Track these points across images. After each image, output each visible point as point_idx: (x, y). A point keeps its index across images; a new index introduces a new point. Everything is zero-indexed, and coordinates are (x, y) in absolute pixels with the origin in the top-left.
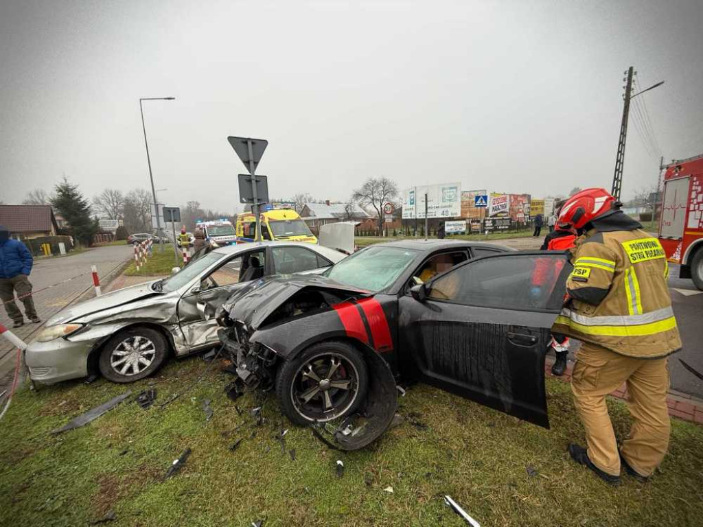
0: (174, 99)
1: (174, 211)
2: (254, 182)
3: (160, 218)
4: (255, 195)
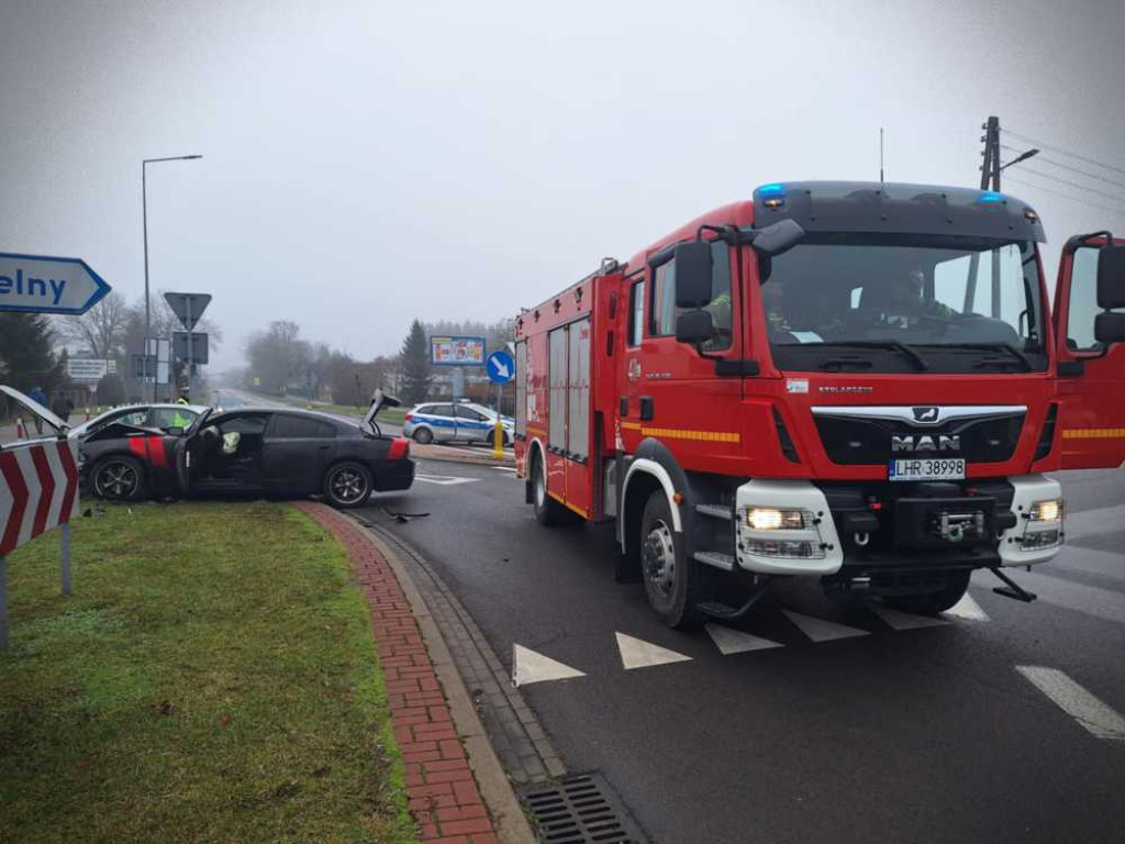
0: (200, 157)
2: (190, 342)
4: (190, 355)
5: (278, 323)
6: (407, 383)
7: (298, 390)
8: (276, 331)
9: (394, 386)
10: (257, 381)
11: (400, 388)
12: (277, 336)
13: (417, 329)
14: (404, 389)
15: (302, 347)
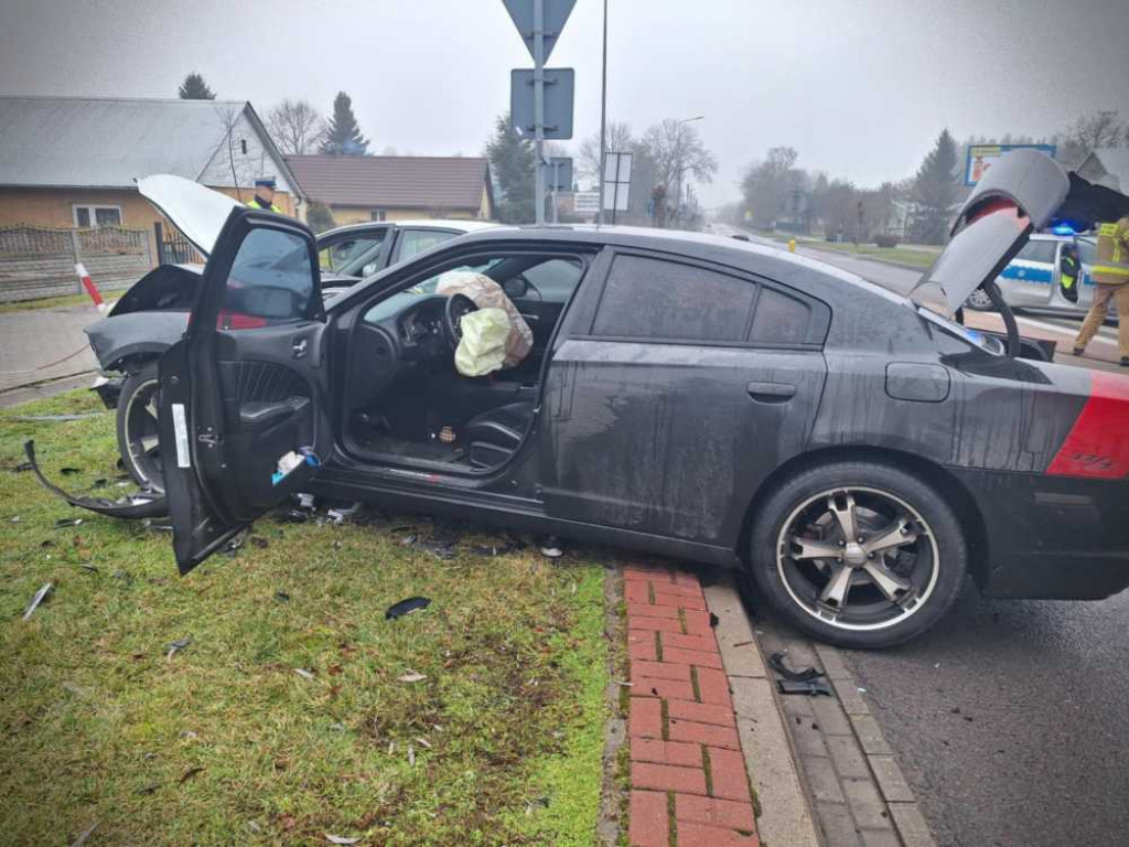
1: (560, 166)
2: (539, 88)
3: (621, 186)
4: (539, 120)
5: (777, 150)
6: (922, 214)
7: (788, 224)
8: (773, 159)
9: (903, 219)
10: (748, 216)
11: (911, 221)
12: (774, 163)
13: (945, 142)
14: (918, 223)
15: (798, 175)
